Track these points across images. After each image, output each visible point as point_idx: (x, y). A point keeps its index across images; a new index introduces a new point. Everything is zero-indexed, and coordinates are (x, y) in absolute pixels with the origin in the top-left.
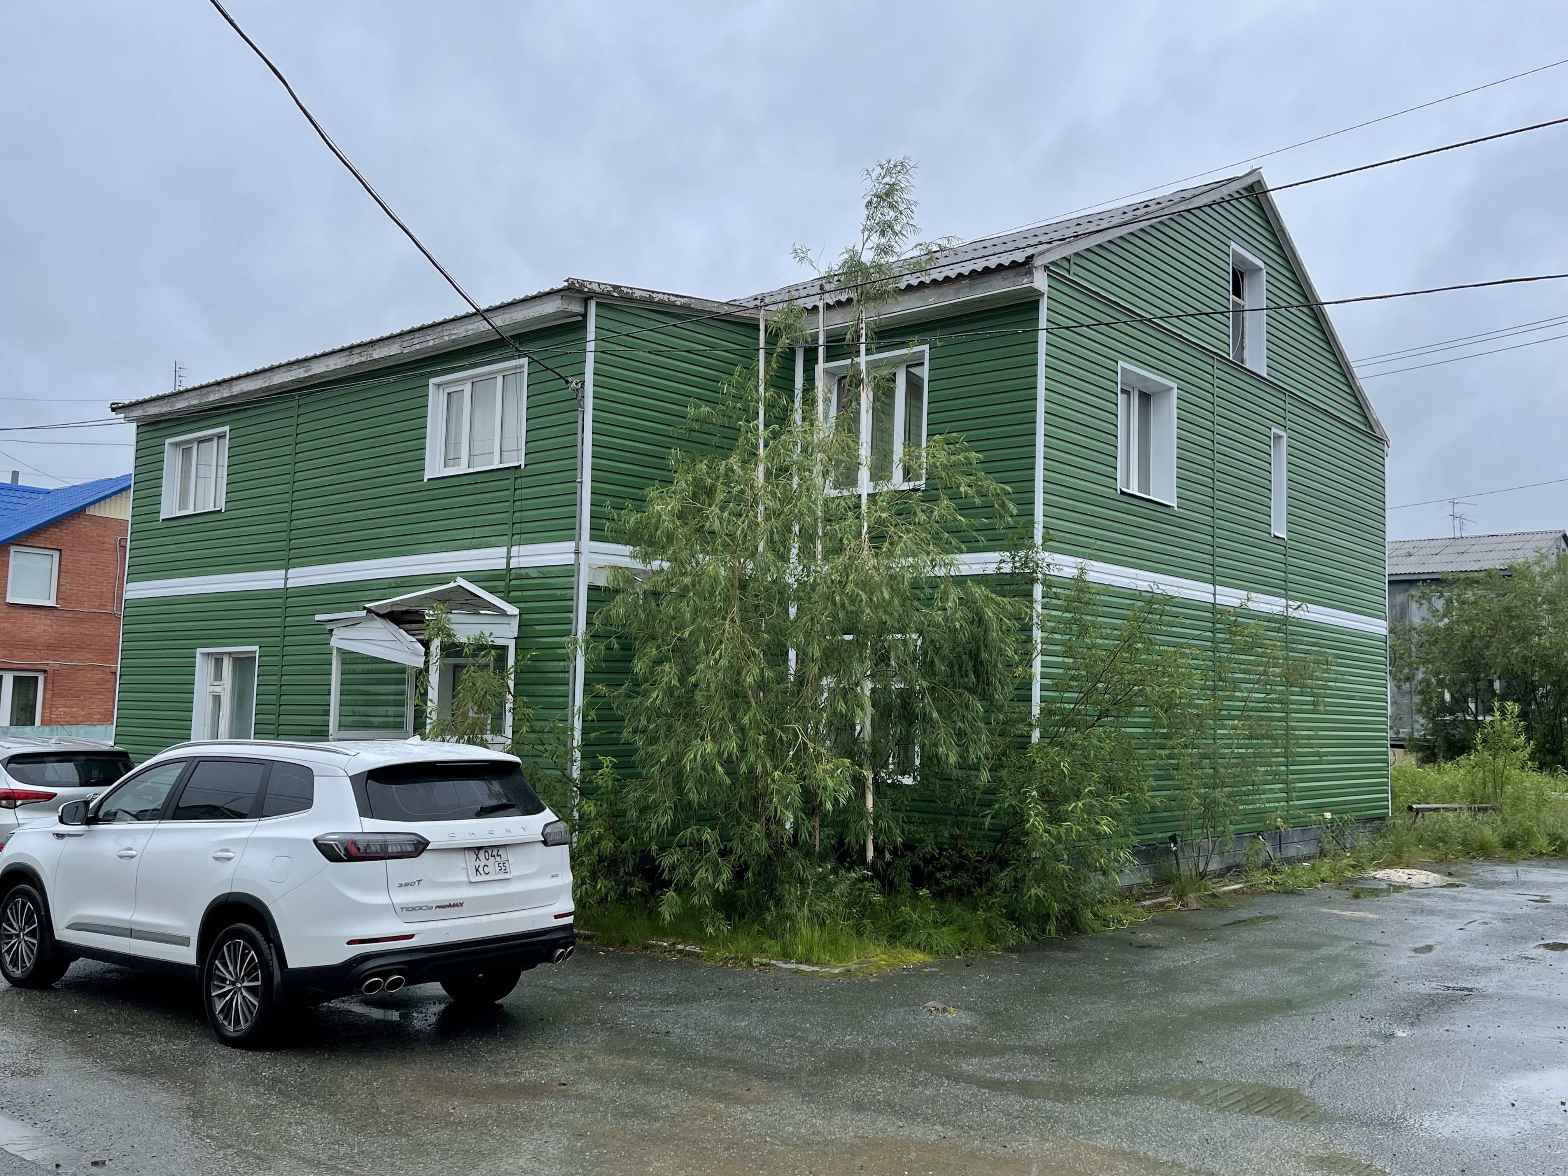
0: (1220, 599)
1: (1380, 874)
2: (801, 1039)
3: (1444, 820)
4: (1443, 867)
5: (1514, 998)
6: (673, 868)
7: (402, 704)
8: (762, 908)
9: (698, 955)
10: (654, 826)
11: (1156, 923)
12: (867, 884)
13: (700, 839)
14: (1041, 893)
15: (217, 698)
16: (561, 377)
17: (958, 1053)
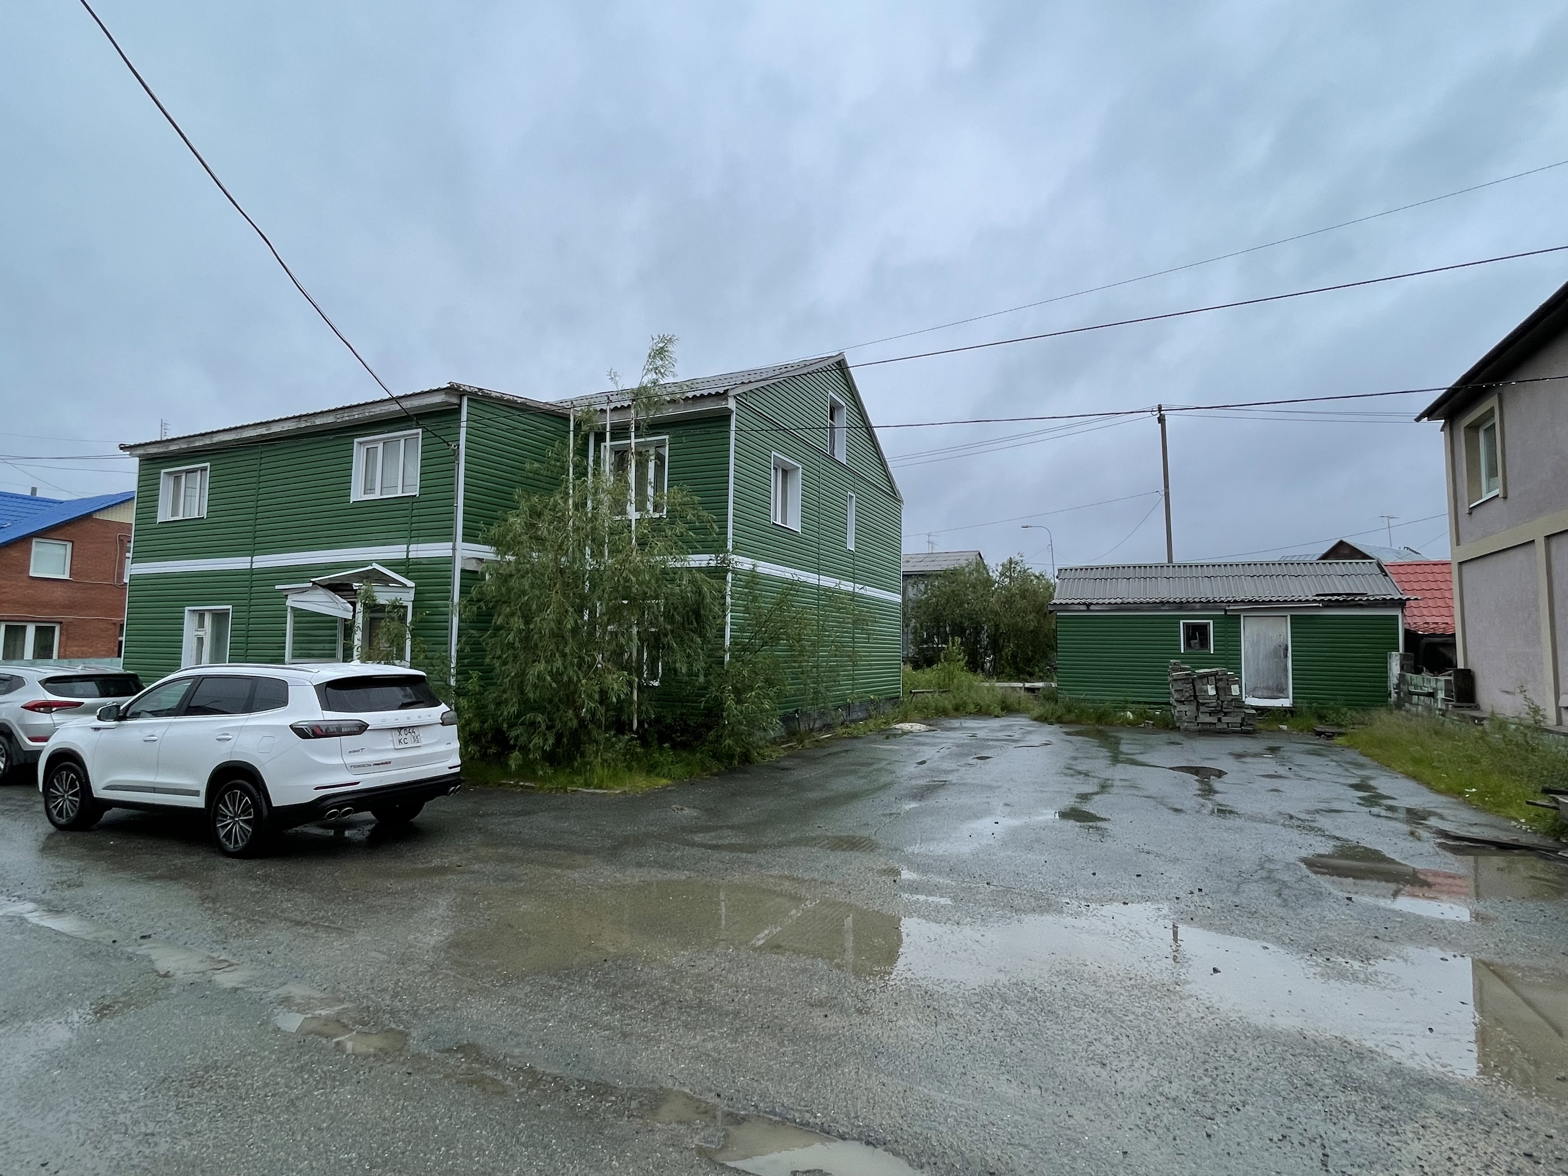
0: (822, 583)
1: (898, 726)
2: (601, 831)
3: (927, 697)
4: (927, 722)
5: (965, 784)
6: (517, 737)
7: (335, 642)
8: (571, 759)
9: (532, 788)
10: (505, 713)
11: (789, 756)
12: (635, 742)
13: (534, 720)
14: (731, 743)
15: (200, 640)
16: (445, 442)
17: (691, 832)
